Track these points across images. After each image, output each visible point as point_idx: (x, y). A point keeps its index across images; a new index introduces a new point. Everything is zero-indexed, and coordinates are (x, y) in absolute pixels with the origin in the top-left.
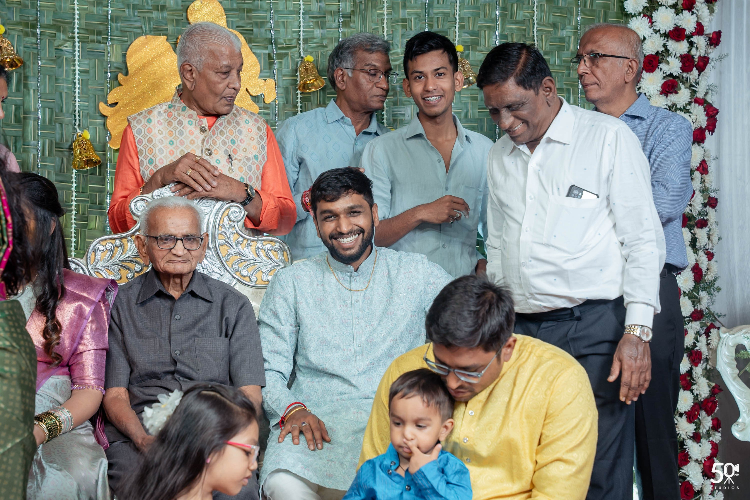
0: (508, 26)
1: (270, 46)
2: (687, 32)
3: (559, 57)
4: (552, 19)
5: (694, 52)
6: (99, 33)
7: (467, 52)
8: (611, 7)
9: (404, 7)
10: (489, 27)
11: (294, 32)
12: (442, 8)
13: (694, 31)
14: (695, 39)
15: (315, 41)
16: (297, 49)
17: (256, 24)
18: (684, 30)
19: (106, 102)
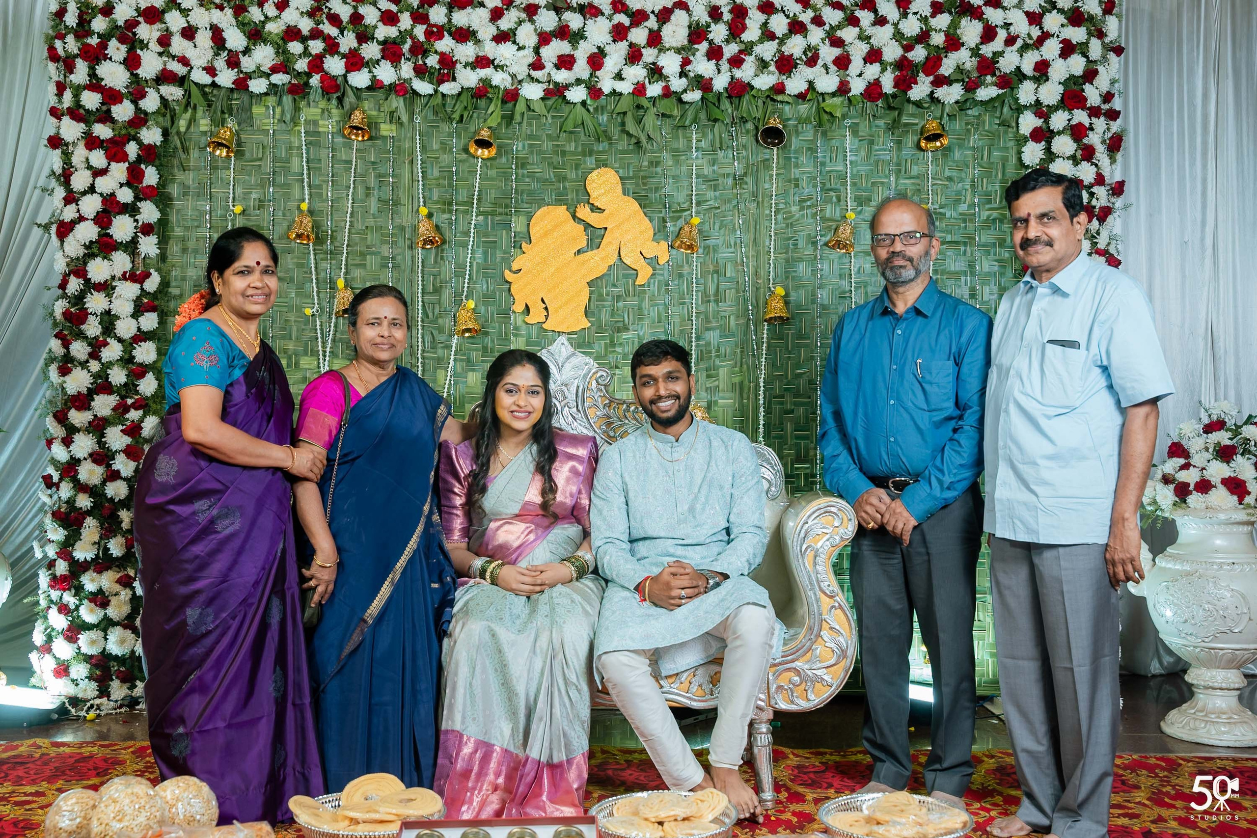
0: (902, 181)
1: (664, 210)
2: (1086, 183)
3: (955, 210)
4: (947, 173)
5: (1094, 202)
6: (507, 206)
7: (860, 208)
8: (1010, 158)
9: (797, 166)
10: (882, 183)
11: (687, 195)
12: (835, 166)
13: (1093, 181)
14: (1095, 189)
15: (709, 203)
16: (689, 212)
17: (651, 189)
18: (1082, 181)
19: (511, 271)
